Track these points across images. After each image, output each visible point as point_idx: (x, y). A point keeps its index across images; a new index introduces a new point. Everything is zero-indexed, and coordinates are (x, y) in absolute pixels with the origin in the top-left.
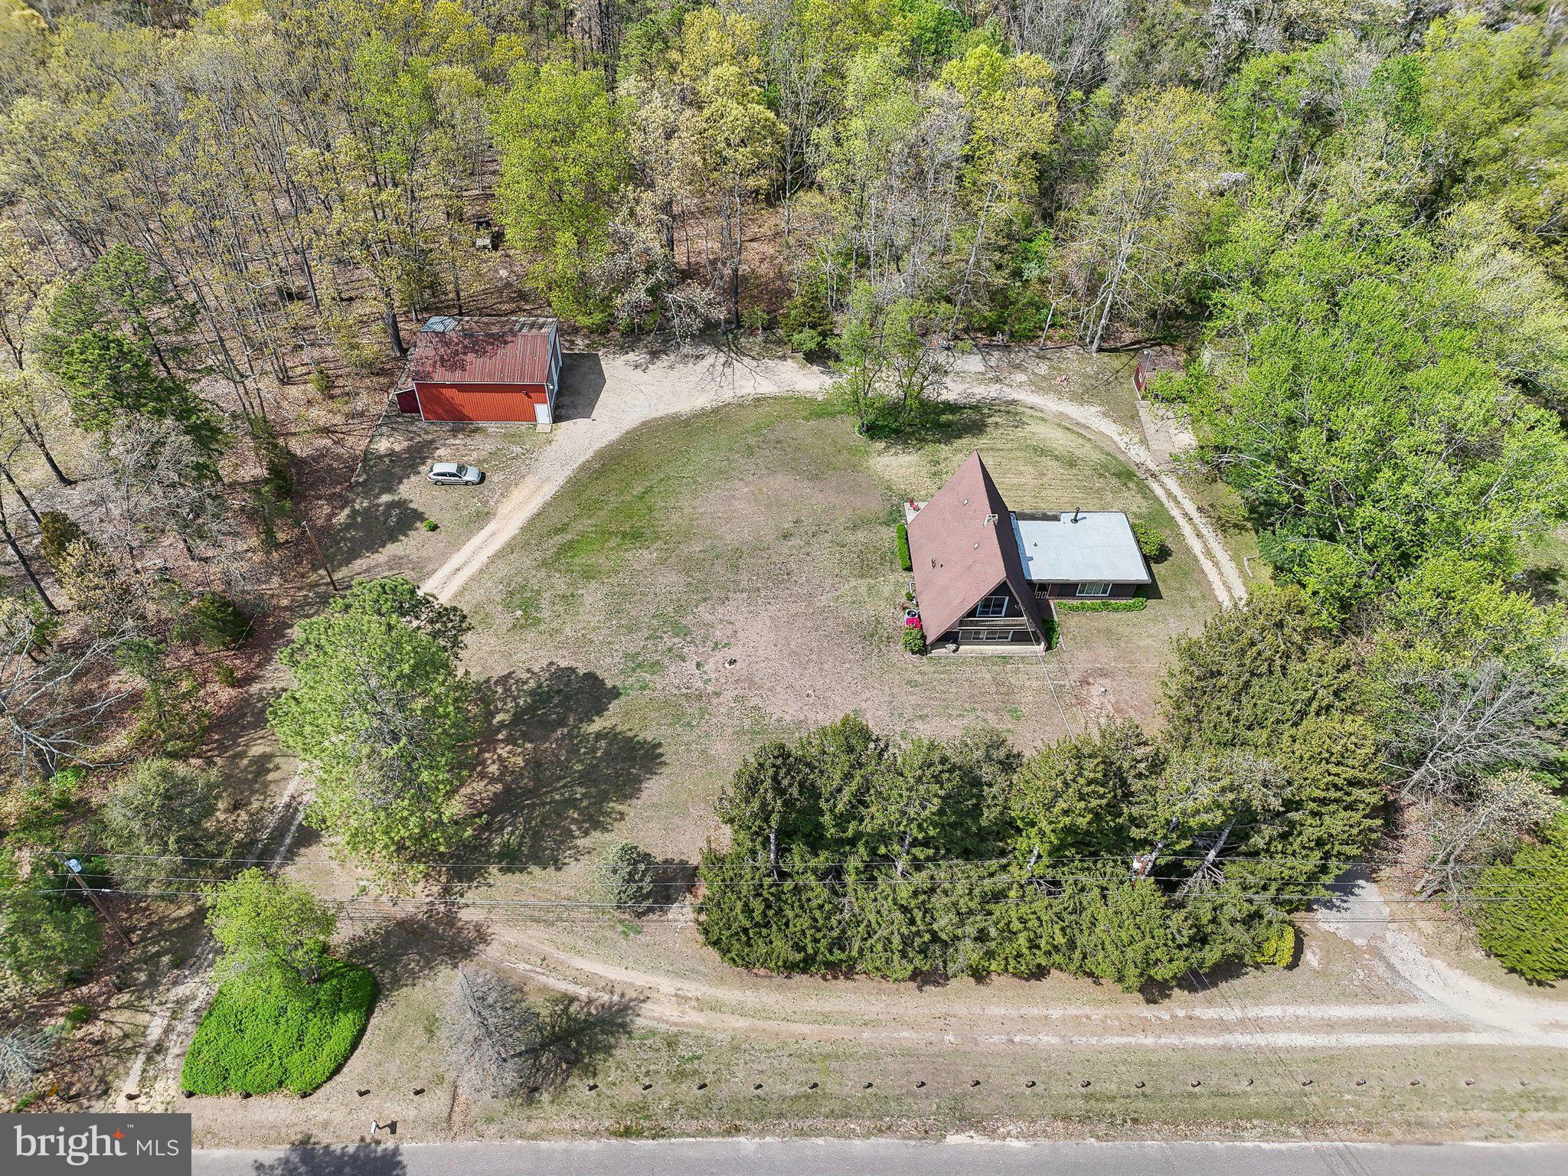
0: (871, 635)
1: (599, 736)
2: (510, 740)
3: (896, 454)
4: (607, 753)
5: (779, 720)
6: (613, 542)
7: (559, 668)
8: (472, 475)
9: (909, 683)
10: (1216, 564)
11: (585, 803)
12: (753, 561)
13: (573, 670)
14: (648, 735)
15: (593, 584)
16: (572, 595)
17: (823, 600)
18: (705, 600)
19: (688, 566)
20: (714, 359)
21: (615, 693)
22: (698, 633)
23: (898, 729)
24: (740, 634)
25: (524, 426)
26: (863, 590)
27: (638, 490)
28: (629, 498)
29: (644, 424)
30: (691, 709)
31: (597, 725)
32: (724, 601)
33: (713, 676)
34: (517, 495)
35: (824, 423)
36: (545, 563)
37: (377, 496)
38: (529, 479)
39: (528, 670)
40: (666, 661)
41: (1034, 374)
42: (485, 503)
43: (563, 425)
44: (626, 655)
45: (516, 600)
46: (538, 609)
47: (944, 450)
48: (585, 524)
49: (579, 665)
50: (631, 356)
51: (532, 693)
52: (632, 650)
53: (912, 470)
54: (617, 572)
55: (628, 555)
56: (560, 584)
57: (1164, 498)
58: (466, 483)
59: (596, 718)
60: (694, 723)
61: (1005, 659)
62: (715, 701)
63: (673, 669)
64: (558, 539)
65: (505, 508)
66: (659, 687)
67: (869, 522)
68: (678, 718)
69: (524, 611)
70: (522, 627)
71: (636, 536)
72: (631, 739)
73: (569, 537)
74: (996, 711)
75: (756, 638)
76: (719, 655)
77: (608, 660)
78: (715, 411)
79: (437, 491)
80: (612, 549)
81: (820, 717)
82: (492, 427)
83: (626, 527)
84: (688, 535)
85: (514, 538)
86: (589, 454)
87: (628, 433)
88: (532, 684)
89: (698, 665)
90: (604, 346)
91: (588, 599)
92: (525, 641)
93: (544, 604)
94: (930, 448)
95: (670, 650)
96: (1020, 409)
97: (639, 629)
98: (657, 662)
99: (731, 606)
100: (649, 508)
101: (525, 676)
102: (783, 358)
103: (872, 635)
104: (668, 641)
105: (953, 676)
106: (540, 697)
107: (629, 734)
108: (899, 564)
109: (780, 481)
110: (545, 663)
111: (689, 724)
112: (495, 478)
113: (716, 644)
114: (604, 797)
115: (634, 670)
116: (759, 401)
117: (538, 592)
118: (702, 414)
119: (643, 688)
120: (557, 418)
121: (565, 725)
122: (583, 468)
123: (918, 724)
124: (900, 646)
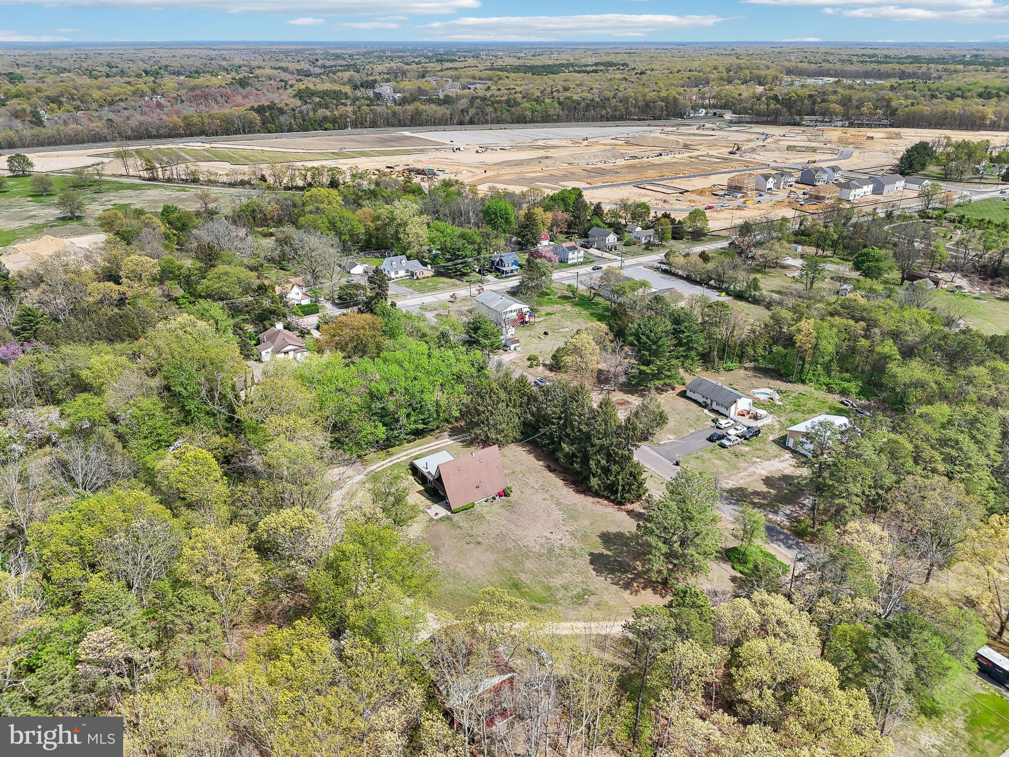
0: (510, 507)
1: (610, 550)
2: (635, 569)
5: (563, 514)
6: (525, 591)
12: (499, 547)
13: (594, 569)
15: (552, 585)
16: (563, 587)
17: (504, 522)
18: (530, 551)
21: (591, 554)
22: (547, 546)
24: (538, 536)
26: (490, 515)
30: (578, 535)
31: (606, 552)
32: (527, 546)
33: (562, 534)
40: (567, 548)
44: (575, 559)
45: (581, 601)
46: (578, 594)
51: (612, 574)
52: (571, 559)
54: (539, 582)
55: (528, 582)
56: (560, 595)
62: (571, 530)
63: (568, 545)
66: (578, 545)
67: (453, 525)
69: (583, 596)
70: (591, 592)
73: (535, 604)
84: (502, 570)
88: (610, 576)
89: (560, 540)
92: (596, 588)
93: (575, 593)
95: (561, 549)
97: (560, 561)
98: (570, 550)
99: (528, 543)
101: (609, 580)
104: (558, 551)
106: (612, 571)
108: (472, 509)
110: (599, 578)
115: (578, 554)
117: (571, 598)
119: (582, 549)
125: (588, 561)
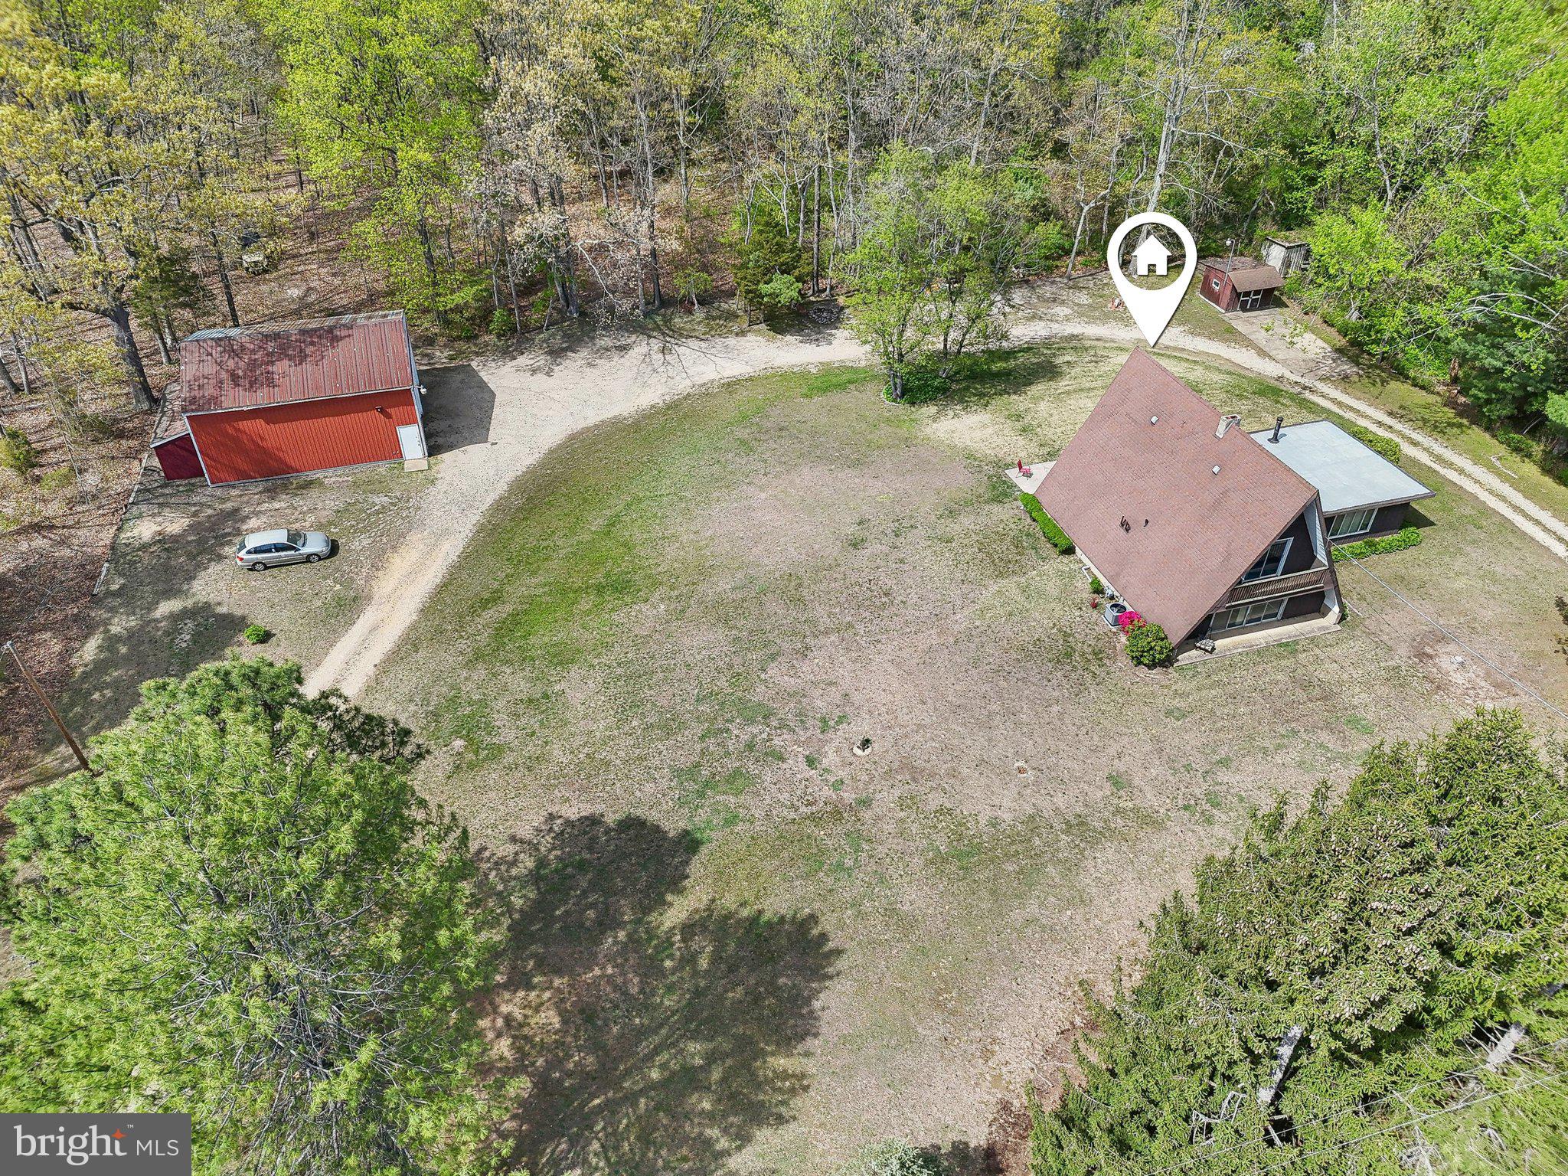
3: (956, 416)
4: (716, 959)
5: (994, 823)
6: (585, 603)
7: (569, 823)
8: (315, 544)
9: (1169, 713)
10: (1462, 472)
11: (716, 1075)
12: (823, 586)
13: (593, 821)
14: (777, 904)
15: (575, 673)
16: (546, 696)
17: (961, 620)
18: (773, 657)
19: (722, 613)
20: (641, 347)
21: (689, 844)
22: (787, 711)
23: (1197, 791)
24: (857, 698)
25: (383, 468)
26: (1014, 592)
27: (597, 523)
28: (587, 537)
29: (573, 437)
30: (830, 837)
32: (804, 652)
33: (843, 774)
34: (400, 563)
35: (835, 398)
36: (478, 656)
37: (151, 607)
38: (413, 537)
39: (513, 839)
40: (752, 768)
41: (1076, 304)
42: (348, 583)
43: (447, 457)
44: (677, 773)
46: (489, 729)
47: (1018, 402)
48: (528, 586)
49: (599, 808)
50: (523, 360)
51: (535, 877)
52: (683, 761)
53: (990, 430)
54: (608, 647)
55: (619, 617)
56: (519, 682)
57: (1335, 409)
58: (308, 559)
59: (669, 897)
60: (849, 862)
61: (1289, 647)
62: (867, 815)
63: (768, 777)
64: (490, 615)
65: (384, 586)
66: (759, 813)
67: (968, 503)
68: (816, 859)
69: (469, 739)
70: (471, 766)
71: (621, 587)
72: (754, 920)
73: (509, 608)
74: (1328, 727)
75: (883, 698)
76: (837, 737)
77: (649, 787)
78: (673, 406)
79: (256, 580)
80: (588, 613)
81: (1060, 800)
82: (330, 476)
83: (599, 577)
84: (704, 572)
85: (414, 627)
86: (502, 488)
87: (551, 452)
88: (528, 863)
89: (811, 762)
90: (477, 354)
91: (576, 697)
92: (485, 789)
93: (500, 719)
94: (998, 402)
95: (750, 747)
96: (1088, 343)
97: (684, 725)
98: (737, 773)
99: (819, 658)
100: (625, 545)
101: (508, 850)
102: (742, 333)
103: (1068, 655)
104: (741, 733)
105: (1230, 689)
106: (550, 882)
107: (745, 913)
108: (1049, 547)
109: (807, 476)
110: (538, 819)
111: (840, 866)
112: (356, 545)
113: (824, 720)
114: (747, 1052)
115: (702, 795)
116: (731, 386)
117: (483, 703)
118: (652, 413)
119: (731, 821)
120: (434, 448)
121: (621, 925)
122: (499, 507)
123: (1223, 776)
124: (1124, 662)
125: (653, 816)
